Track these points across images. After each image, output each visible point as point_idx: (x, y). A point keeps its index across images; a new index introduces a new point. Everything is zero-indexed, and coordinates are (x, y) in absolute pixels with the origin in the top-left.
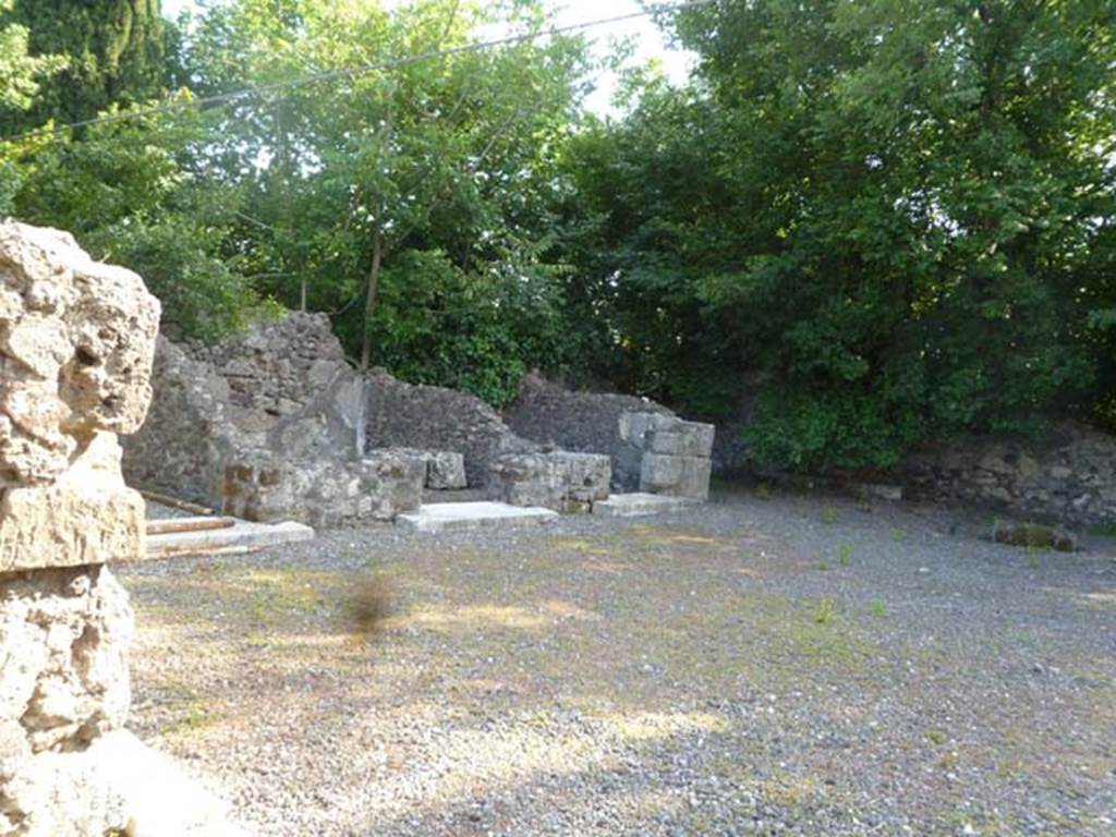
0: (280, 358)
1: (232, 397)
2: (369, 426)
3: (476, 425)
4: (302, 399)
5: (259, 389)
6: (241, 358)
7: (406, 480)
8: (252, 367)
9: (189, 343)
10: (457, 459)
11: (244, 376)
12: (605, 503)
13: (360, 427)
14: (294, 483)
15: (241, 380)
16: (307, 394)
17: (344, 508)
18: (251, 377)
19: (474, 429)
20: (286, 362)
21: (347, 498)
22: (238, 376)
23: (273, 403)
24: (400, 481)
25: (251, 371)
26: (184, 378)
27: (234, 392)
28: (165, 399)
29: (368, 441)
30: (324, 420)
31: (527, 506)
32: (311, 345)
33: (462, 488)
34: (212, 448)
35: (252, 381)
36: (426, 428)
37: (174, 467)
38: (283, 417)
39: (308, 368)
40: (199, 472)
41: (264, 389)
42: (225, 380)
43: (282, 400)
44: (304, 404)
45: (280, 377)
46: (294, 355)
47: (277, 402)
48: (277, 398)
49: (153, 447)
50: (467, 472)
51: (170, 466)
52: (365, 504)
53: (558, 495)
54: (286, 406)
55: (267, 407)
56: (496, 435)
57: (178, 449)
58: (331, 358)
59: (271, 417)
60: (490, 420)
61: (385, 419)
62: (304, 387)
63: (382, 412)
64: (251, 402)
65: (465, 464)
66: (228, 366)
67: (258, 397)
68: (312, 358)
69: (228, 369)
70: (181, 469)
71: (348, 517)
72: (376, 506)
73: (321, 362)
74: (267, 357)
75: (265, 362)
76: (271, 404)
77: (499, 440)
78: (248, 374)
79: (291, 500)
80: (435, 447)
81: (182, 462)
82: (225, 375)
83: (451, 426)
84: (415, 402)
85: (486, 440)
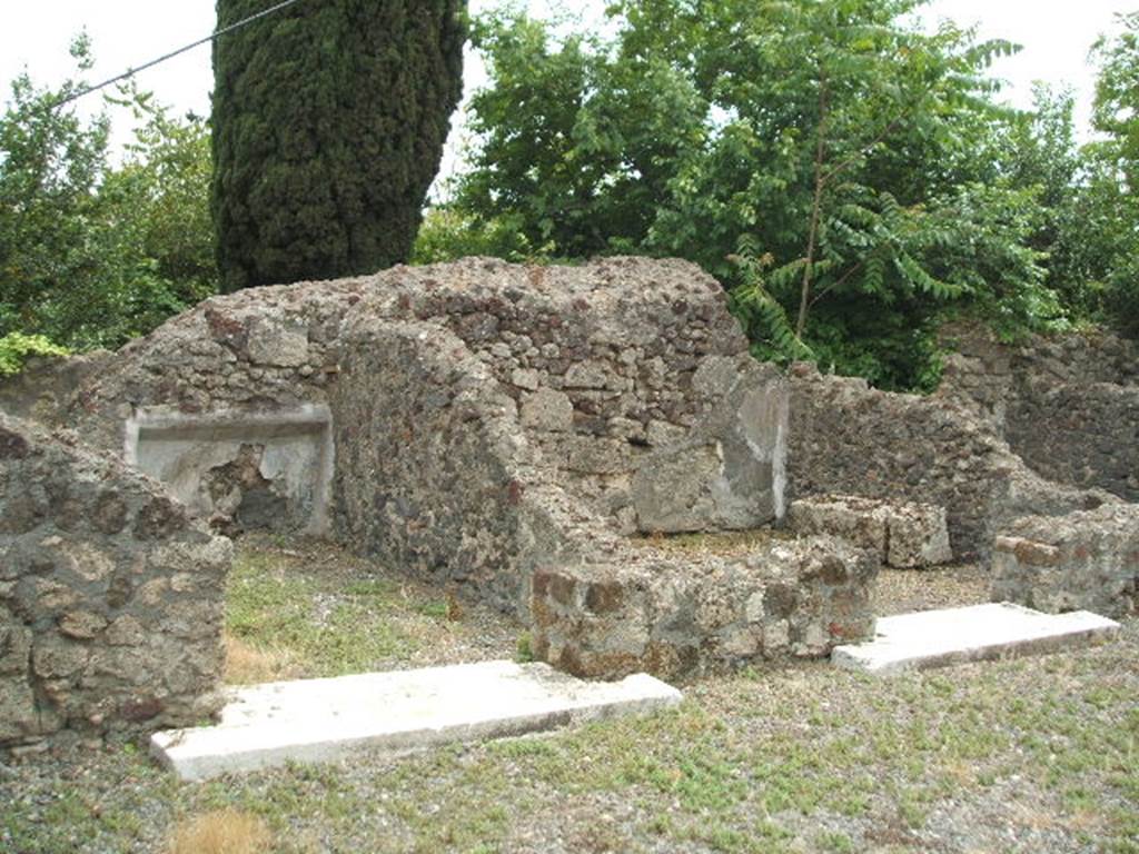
0: (647, 357)
1: (577, 422)
2: (789, 457)
3: (966, 458)
4: (685, 419)
5: (617, 408)
6: (587, 362)
7: (850, 586)
8: (606, 372)
9: (508, 342)
10: (936, 515)
11: (594, 389)
13: (778, 458)
14: (648, 604)
15: (591, 395)
16: (693, 412)
17: (740, 644)
18: (604, 388)
19: (963, 464)
20: (658, 362)
21: (744, 624)
22: (585, 389)
23: (640, 429)
24: (838, 587)
25: (605, 379)
26: (484, 409)
27: (580, 414)
28: (458, 443)
29: (791, 480)
30: (719, 451)
32: (696, 333)
33: (944, 564)
34: (525, 528)
35: (606, 396)
36: (882, 462)
37: (471, 554)
38: (657, 450)
39: (693, 369)
40: (507, 566)
41: (624, 407)
42: (564, 396)
43: (655, 423)
44: (688, 427)
45: (650, 387)
46: (669, 350)
47: (646, 427)
48: (645, 418)
49: (443, 519)
50: (954, 537)
51: (466, 552)
54: (660, 430)
55: (631, 434)
56: (1002, 474)
57: (477, 524)
58: (730, 352)
59: (637, 450)
60: (990, 449)
61: (816, 447)
62: (687, 400)
63: (809, 436)
64: (608, 428)
65: (949, 522)
66: (568, 376)
67: (616, 420)
68: (699, 354)
69: (569, 379)
70: (481, 556)
72: (796, 635)
73: (712, 360)
74: (627, 356)
75: (624, 365)
76: (636, 429)
77: (1007, 483)
78: (599, 384)
79: (643, 638)
80: (898, 495)
81: (482, 547)
82: (565, 389)
83: (924, 460)
84: (863, 419)
85: (983, 484)
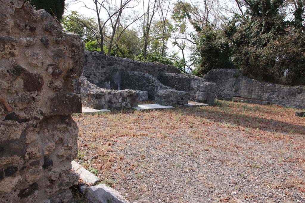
2: (121, 84)
3: (151, 83)
7: (135, 98)
10: (146, 93)
12: (187, 105)
13: (119, 84)
14: (105, 98)
16: (105, 75)
17: (118, 105)
19: (150, 85)
21: (119, 103)
24: (133, 98)
29: (121, 88)
30: (109, 83)
31: (166, 105)
32: (106, 62)
36: (137, 84)
44: (104, 78)
50: (149, 96)
52: (124, 104)
53: (174, 102)
63: (125, 80)
65: (148, 94)
71: (119, 108)
72: (126, 105)
79: (104, 103)
80: (140, 90)
83: (144, 84)
85: (154, 88)
